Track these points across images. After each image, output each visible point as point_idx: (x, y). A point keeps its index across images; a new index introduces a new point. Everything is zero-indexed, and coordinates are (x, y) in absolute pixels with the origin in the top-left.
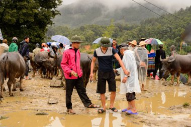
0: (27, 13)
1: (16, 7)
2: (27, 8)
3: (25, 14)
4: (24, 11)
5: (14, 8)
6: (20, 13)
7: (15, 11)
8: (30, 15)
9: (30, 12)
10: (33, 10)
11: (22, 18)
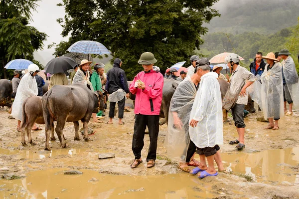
0: (161, 19)
1: (145, 12)
2: (161, 13)
3: (157, 22)
4: (157, 17)
5: (143, 13)
6: (152, 20)
7: (143, 18)
8: (167, 22)
9: (166, 18)
10: (170, 13)
11: (153, 28)
